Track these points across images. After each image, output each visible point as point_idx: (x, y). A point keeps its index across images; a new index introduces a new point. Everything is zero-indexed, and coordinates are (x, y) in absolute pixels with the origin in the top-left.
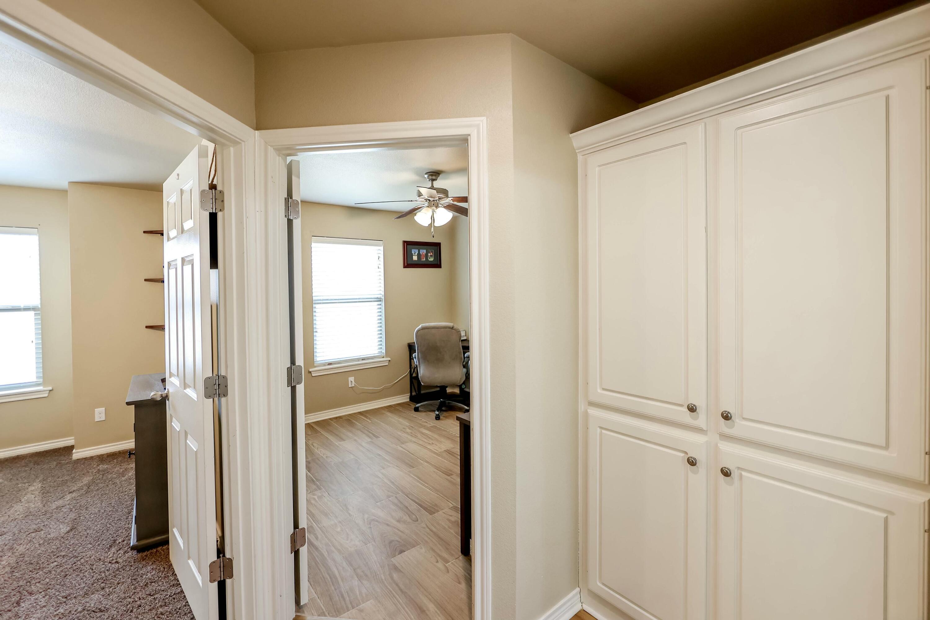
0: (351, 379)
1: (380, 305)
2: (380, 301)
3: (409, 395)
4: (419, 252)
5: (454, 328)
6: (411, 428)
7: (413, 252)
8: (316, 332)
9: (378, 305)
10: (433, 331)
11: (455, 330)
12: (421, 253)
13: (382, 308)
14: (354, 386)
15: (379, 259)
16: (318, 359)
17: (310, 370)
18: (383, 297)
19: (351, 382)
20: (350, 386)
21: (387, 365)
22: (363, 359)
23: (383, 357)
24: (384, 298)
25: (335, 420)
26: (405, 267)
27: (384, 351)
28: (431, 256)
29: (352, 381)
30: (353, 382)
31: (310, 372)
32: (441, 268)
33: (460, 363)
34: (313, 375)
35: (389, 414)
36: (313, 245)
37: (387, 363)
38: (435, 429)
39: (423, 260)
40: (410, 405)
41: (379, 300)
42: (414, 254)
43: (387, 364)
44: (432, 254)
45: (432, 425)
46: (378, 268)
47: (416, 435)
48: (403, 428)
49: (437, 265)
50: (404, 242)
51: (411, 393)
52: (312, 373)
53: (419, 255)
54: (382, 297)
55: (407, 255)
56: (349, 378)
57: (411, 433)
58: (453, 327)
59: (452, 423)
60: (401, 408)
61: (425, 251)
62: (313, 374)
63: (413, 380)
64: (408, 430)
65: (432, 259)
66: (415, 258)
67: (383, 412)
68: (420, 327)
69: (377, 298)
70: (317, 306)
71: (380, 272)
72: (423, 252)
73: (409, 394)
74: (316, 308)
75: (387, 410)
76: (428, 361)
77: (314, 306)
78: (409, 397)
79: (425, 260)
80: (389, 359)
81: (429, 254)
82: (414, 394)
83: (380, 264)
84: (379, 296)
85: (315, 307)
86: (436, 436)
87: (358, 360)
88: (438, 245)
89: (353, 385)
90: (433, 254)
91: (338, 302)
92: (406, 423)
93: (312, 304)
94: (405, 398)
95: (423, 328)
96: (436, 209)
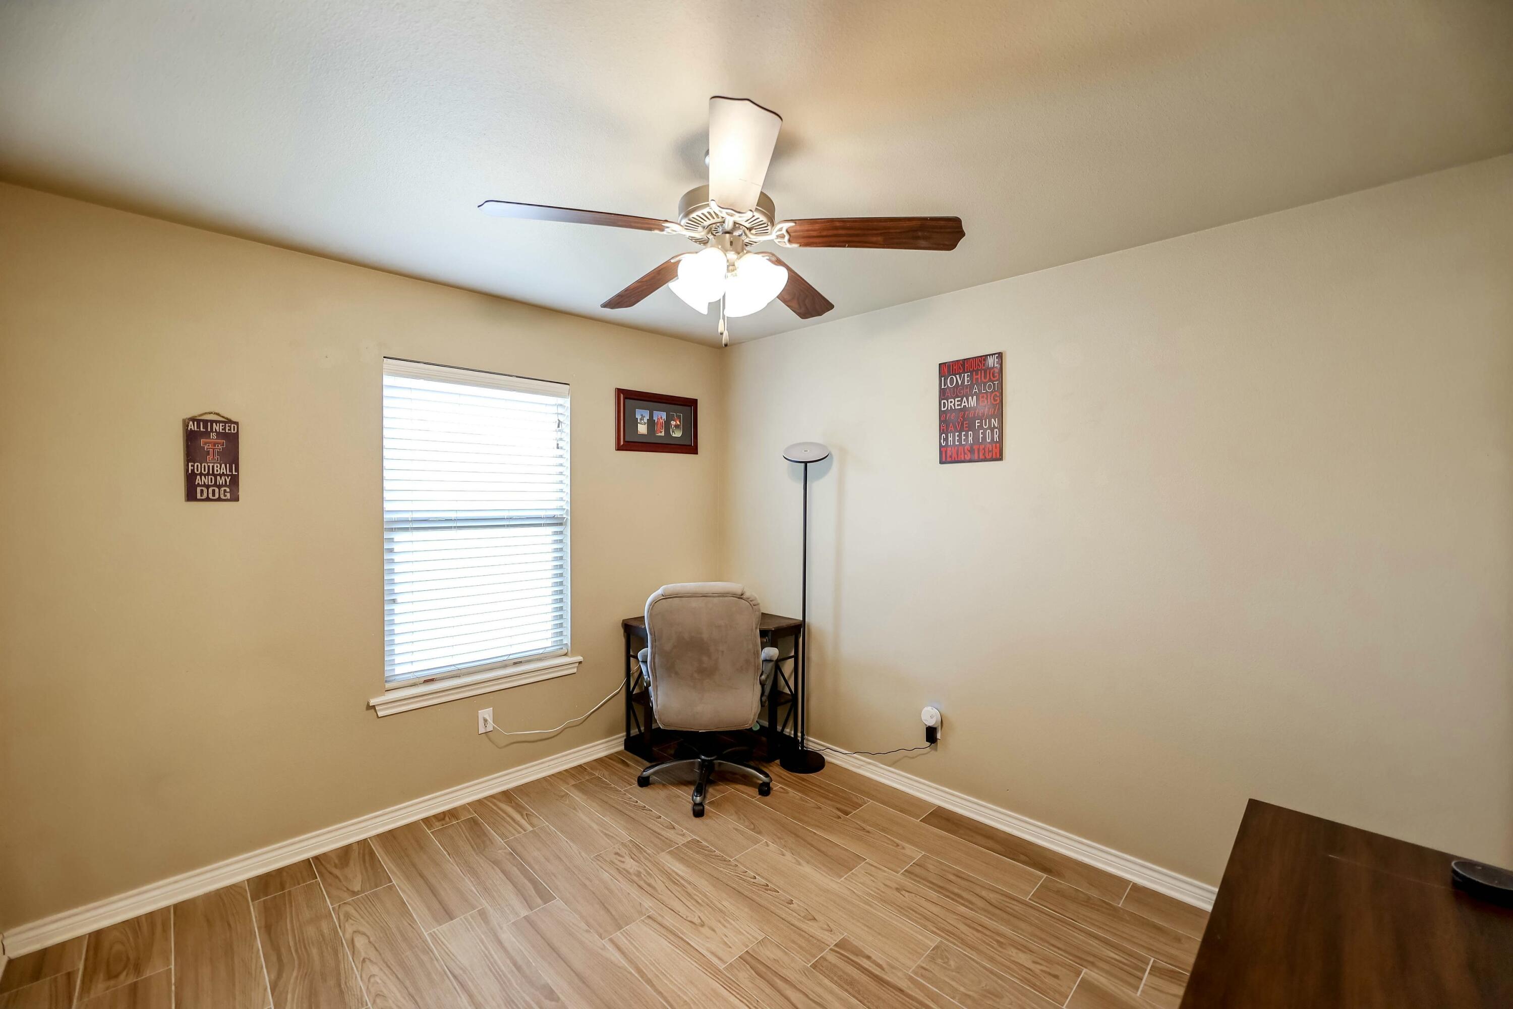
0: (486, 713)
1: (561, 533)
2: (561, 524)
3: (623, 737)
4: (651, 416)
5: (744, 597)
6: (636, 851)
7: (638, 416)
8: (394, 601)
9: (556, 533)
10: (695, 603)
11: (747, 600)
12: (655, 418)
13: (564, 541)
14: (492, 729)
15: (559, 427)
16: (399, 670)
17: (373, 702)
18: (567, 515)
19: (485, 720)
20: (482, 730)
21: (575, 673)
22: (515, 664)
23: (566, 655)
24: (569, 518)
25: (438, 826)
26: (619, 448)
27: (567, 640)
28: (677, 426)
29: (488, 718)
30: (490, 720)
31: (374, 707)
32: (697, 453)
33: (754, 679)
34: (380, 714)
35: (577, 797)
36: (387, 380)
37: (574, 668)
38: (697, 856)
39: (660, 434)
40: (627, 765)
41: (557, 522)
42: (641, 420)
43: (575, 670)
44: (678, 423)
45: (690, 837)
46: (558, 448)
47: (652, 881)
48: (617, 854)
49: (689, 447)
50: (619, 391)
51: (628, 730)
52: (377, 708)
53: (651, 423)
54: (564, 516)
55: (625, 421)
56: (479, 711)
57: (639, 874)
58: (742, 595)
59: (736, 830)
60: (606, 773)
61: (664, 415)
62: (380, 710)
63: (635, 705)
64: (630, 864)
65: (678, 434)
66: (642, 429)
67: (564, 788)
68: (660, 592)
69: (554, 517)
70: (398, 536)
71: (561, 456)
72: (660, 416)
73: (625, 734)
74: (395, 540)
75: (574, 783)
76: (677, 673)
77: (387, 535)
78: (623, 739)
79: (663, 434)
80: (580, 658)
81: (673, 423)
82: (634, 732)
83: (561, 439)
84: (558, 513)
85: (391, 540)
86: (704, 884)
87: (504, 665)
88: (691, 404)
89: (490, 728)
90: (680, 422)
91: (455, 527)
92: (619, 829)
93: (382, 530)
94: (615, 744)
95: (666, 597)
96: (739, 259)
